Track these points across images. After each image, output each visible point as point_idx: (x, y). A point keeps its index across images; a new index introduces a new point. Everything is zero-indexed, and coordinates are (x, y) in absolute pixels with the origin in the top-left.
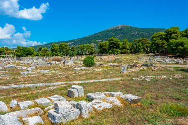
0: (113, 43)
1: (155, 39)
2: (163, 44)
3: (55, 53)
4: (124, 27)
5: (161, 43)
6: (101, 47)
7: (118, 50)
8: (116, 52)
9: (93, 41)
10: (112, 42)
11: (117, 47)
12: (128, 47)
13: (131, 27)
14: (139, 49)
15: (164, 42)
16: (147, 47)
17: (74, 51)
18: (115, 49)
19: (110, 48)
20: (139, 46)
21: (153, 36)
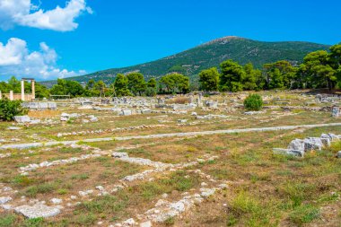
0: (230, 72)
1: (310, 63)
2: (327, 72)
3: (122, 90)
4: (232, 39)
5: (322, 70)
6: (204, 78)
7: (239, 84)
8: (235, 88)
9: (174, 68)
10: (228, 69)
11: (238, 77)
12: (254, 79)
13: (246, 40)
14: (276, 82)
15: (329, 68)
16: (290, 78)
17: (153, 86)
18: (233, 83)
19: (224, 80)
20: (275, 76)
21: (306, 57)
